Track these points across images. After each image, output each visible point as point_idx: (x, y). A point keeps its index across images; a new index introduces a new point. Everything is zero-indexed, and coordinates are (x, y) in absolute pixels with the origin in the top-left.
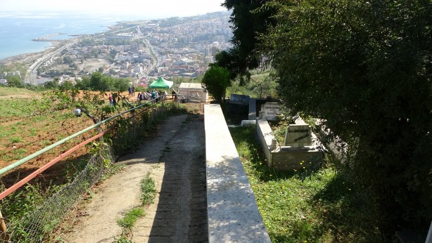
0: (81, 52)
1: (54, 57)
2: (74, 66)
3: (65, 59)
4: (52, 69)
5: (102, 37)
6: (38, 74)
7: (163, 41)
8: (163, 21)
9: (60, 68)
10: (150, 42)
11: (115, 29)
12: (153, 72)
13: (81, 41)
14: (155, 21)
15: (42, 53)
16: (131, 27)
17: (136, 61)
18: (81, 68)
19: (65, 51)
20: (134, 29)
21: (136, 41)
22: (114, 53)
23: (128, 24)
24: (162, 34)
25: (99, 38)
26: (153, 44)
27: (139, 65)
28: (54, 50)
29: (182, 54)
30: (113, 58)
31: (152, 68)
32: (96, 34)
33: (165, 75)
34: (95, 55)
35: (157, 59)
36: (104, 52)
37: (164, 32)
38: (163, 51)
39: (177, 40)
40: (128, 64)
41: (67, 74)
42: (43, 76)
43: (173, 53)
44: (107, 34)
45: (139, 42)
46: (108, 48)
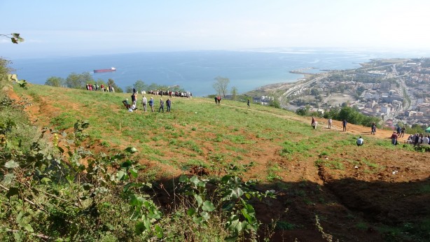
0: (328, 86)
1: (302, 88)
2: (319, 98)
3: (312, 91)
4: (300, 98)
5: (352, 73)
6: (288, 102)
7: (422, 83)
9: (306, 98)
10: (406, 82)
11: (368, 66)
12: (402, 115)
13: (331, 75)
14: (417, 60)
15: (294, 83)
16: (386, 65)
17: (384, 101)
18: (325, 100)
19: (314, 83)
20: (389, 67)
21: (389, 80)
22: (361, 90)
23: (384, 62)
24: (422, 75)
25: (348, 74)
26: (408, 85)
27: (387, 106)
28: (305, 82)
30: (360, 94)
31: (401, 111)
32: (346, 70)
33: (417, 120)
34: (341, 90)
35: (410, 102)
36: (351, 88)
37: (426, 73)
38: (420, 93)
40: (374, 103)
41: (311, 104)
42: (291, 104)
44: (358, 71)
45: (392, 81)
46: (355, 85)
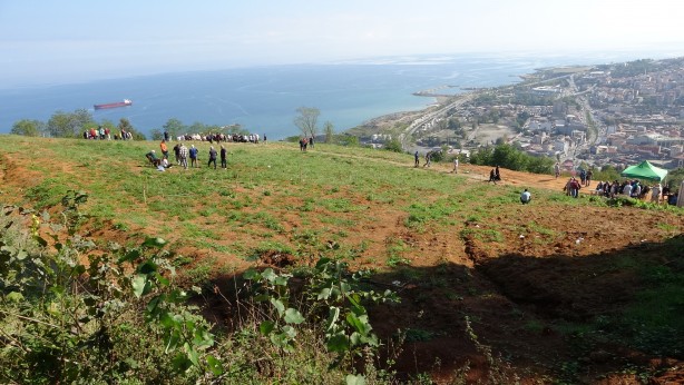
0: (474, 113)
1: (436, 118)
2: (462, 132)
3: (451, 122)
4: (432, 134)
5: (509, 92)
6: (413, 141)
7: (614, 102)
8: (619, 66)
9: (442, 134)
10: (590, 102)
11: (533, 80)
12: (586, 152)
13: (478, 96)
14: (604, 68)
15: (422, 112)
16: (558, 77)
17: (559, 132)
18: (471, 136)
19: (453, 110)
20: (564, 80)
21: (565, 99)
22: (523, 117)
23: (556, 71)
24: (613, 90)
25: (503, 93)
26: (593, 106)
27: (563, 139)
28: (438, 109)
29: (648, 125)
30: (522, 124)
31: (585, 146)
32: (500, 88)
33: (608, 159)
34: (494, 118)
35: (597, 132)
36: (509, 115)
37: (619, 86)
38: (611, 117)
39: (641, 99)
40: (545, 136)
41: (451, 144)
42: (419, 144)
43: (630, 122)
44: (517, 88)
45: (569, 102)
46: (515, 109)
